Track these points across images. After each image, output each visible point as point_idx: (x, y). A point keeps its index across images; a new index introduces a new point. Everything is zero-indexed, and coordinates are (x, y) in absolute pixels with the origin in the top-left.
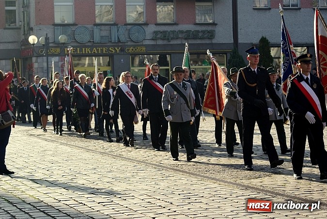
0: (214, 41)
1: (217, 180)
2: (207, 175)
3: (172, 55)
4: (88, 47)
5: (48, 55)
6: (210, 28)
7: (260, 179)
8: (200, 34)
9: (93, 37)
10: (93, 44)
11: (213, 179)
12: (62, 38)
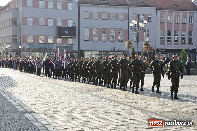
0: (72, 49)
4: (37, 49)
5: (24, 51)
6: (72, 45)
8: (69, 47)
9: (38, 47)
10: (38, 49)
12: (28, 47)
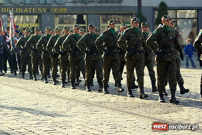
0: (122, 5)
1: (135, 114)
2: (126, 110)
3: (88, 15)
4: (20, 7)
7: (169, 114)
10: (25, 5)
11: (131, 113)
